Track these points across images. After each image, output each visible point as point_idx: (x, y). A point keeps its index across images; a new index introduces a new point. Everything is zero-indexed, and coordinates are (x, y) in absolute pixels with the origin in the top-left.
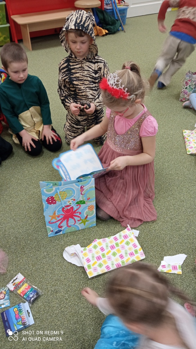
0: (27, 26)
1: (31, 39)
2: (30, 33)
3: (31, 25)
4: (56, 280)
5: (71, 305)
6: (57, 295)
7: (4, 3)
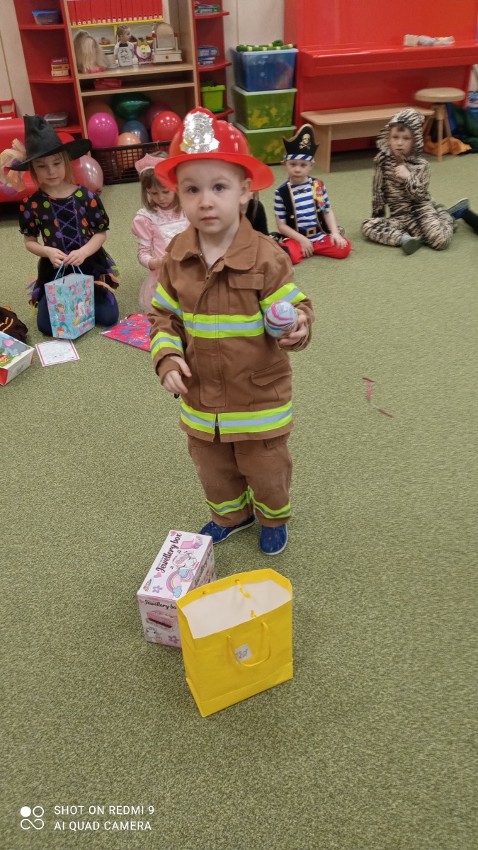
0: (330, 128)
1: (333, 154)
2: (334, 143)
3: (336, 127)
7: (294, 90)
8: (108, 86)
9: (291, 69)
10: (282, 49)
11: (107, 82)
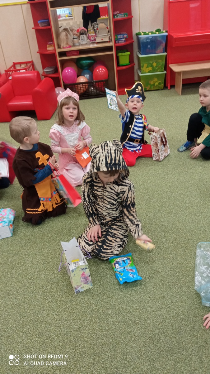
3: (185, 73)
4: (154, 270)
5: (162, 290)
6: (153, 280)
7: (166, 54)
8: (73, 54)
9: (164, 43)
10: (159, 33)
11: (72, 52)
